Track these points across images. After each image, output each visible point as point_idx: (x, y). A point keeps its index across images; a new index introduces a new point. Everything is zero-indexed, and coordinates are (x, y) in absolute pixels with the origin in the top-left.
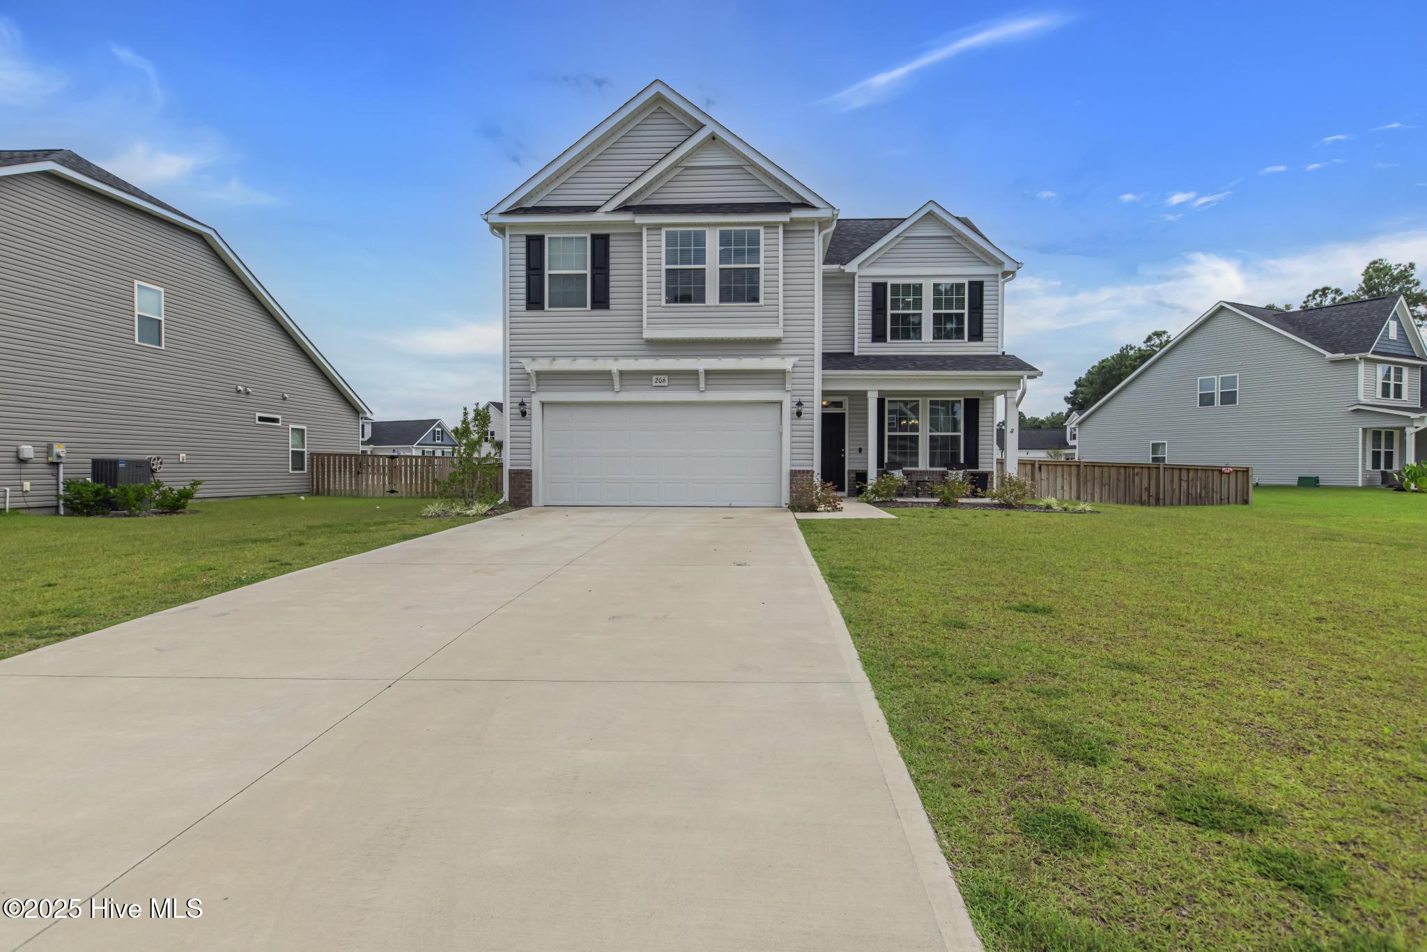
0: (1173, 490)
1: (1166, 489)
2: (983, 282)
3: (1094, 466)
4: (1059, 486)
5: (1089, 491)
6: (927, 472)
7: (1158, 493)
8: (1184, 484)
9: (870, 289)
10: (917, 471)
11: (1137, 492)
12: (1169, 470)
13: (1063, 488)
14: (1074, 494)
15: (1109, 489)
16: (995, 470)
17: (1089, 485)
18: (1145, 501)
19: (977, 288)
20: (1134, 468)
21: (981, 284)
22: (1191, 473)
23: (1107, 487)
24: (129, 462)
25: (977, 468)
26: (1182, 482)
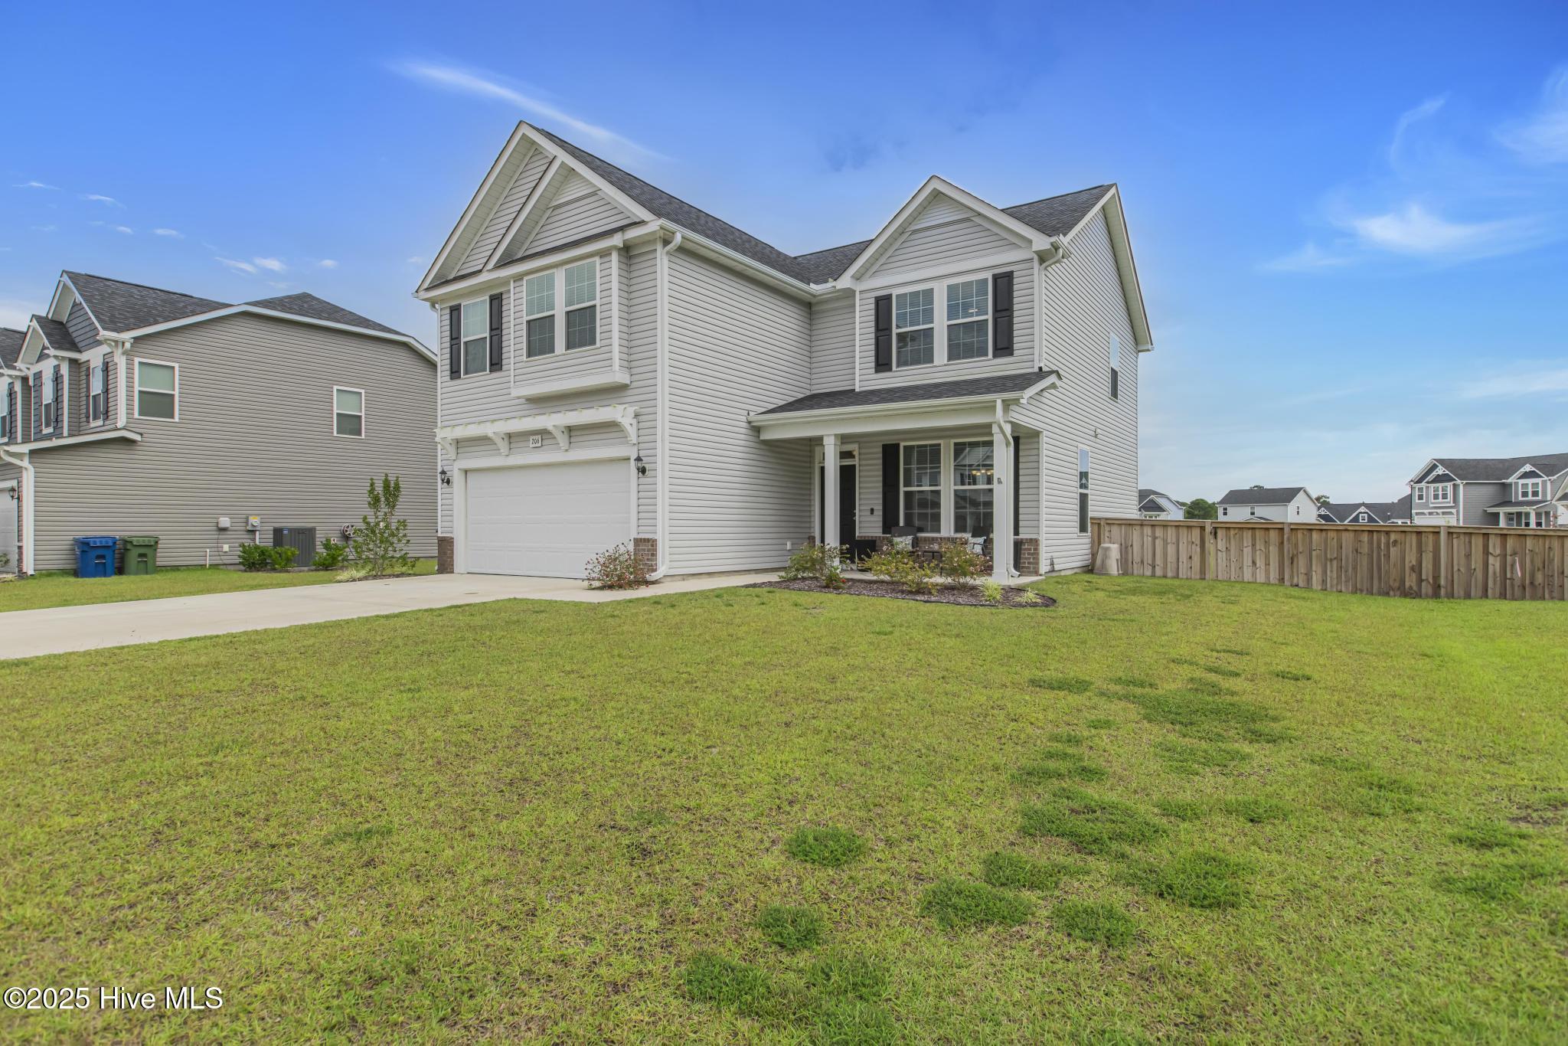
0: (1471, 571)
2: (1012, 272)
4: (1247, 561)
6: (948, 539)
7: (1436, 576)
8: (1494, 562)
9: (873, 306)
10: (937, 539)
12: (1462, 537)
13: (1254, 563)
14: (1274, 575)
17: (1303, 560)
18: (1411, 588)
19: (1004, 284)
21: (1009, 275)
23: (1334, 564)
24: (291, 530)
26: (1491, 558)
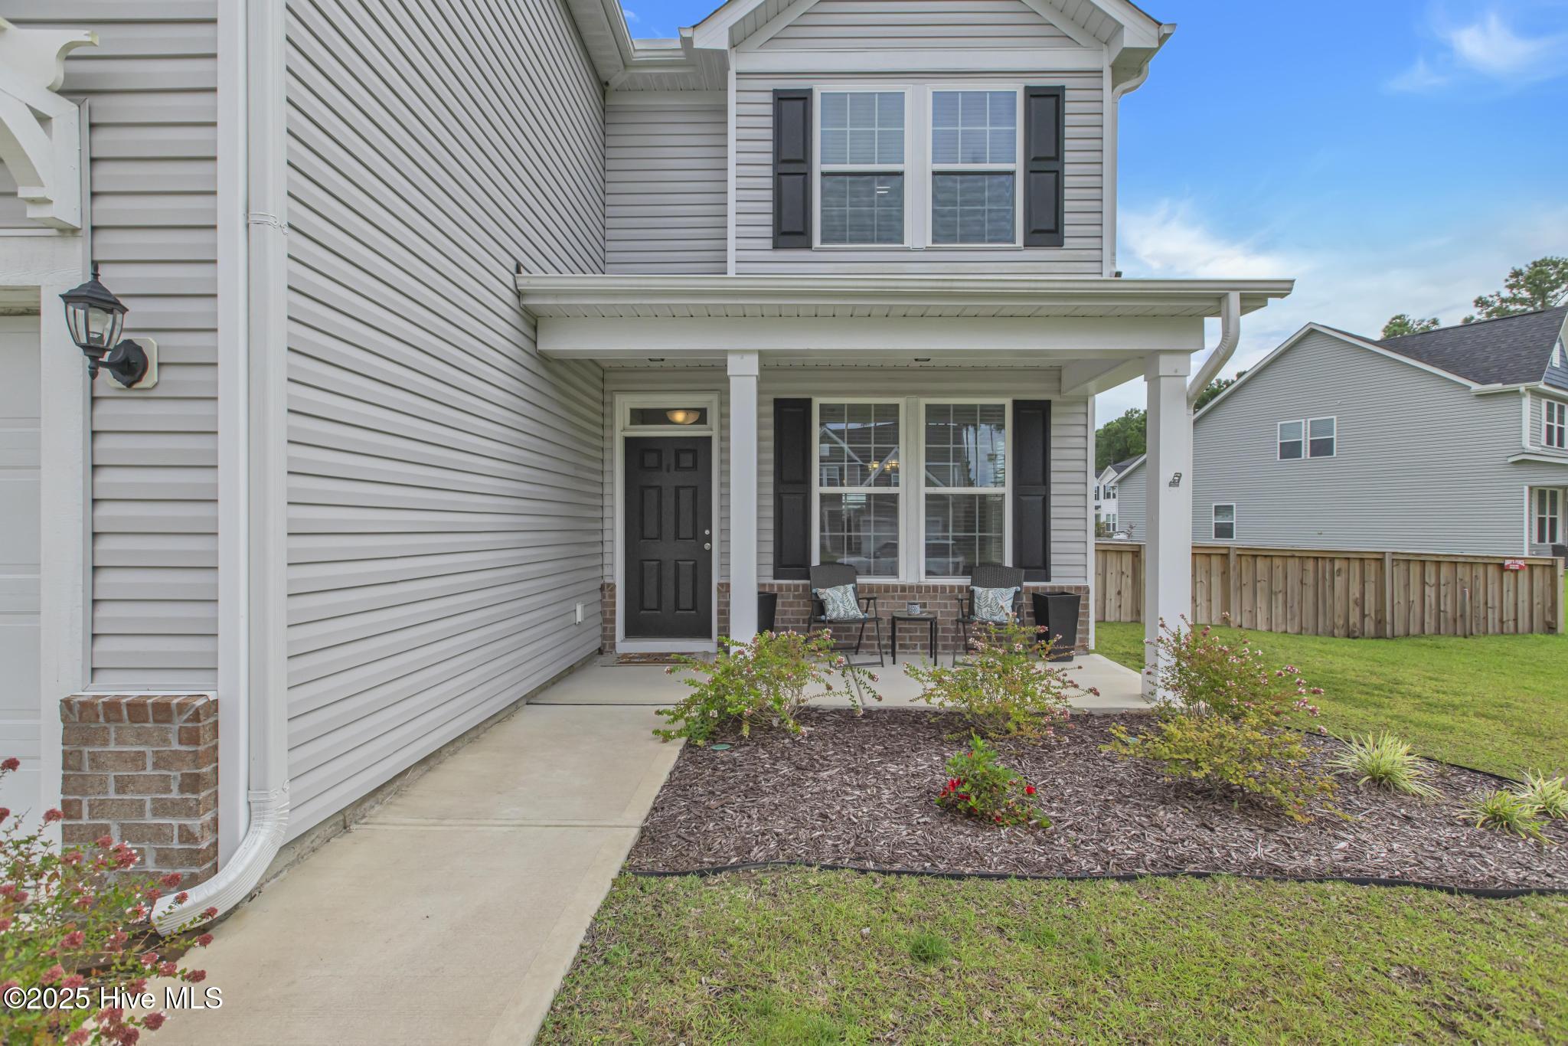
0: (1409, 604)
1: (1396, 601)
2: (1062, 89)
3: (1255, 556)
5: (1247, 607)
6: (919, 588)
7: (1380, 610)
8: (1430, 592)
9: (769, 109)
10: (895, 588)
11: (1339, 608)
12: (1401, 563)
15: (1286, 602)
16: (1091, 583)
17: (1247, 593)
19: (1047, 107)
20: (1332, 560)
21: (1056, 96)
22: (1445, 570)
23: (1280, 597)
25: (1048, 578)
26: (1427, 588)
